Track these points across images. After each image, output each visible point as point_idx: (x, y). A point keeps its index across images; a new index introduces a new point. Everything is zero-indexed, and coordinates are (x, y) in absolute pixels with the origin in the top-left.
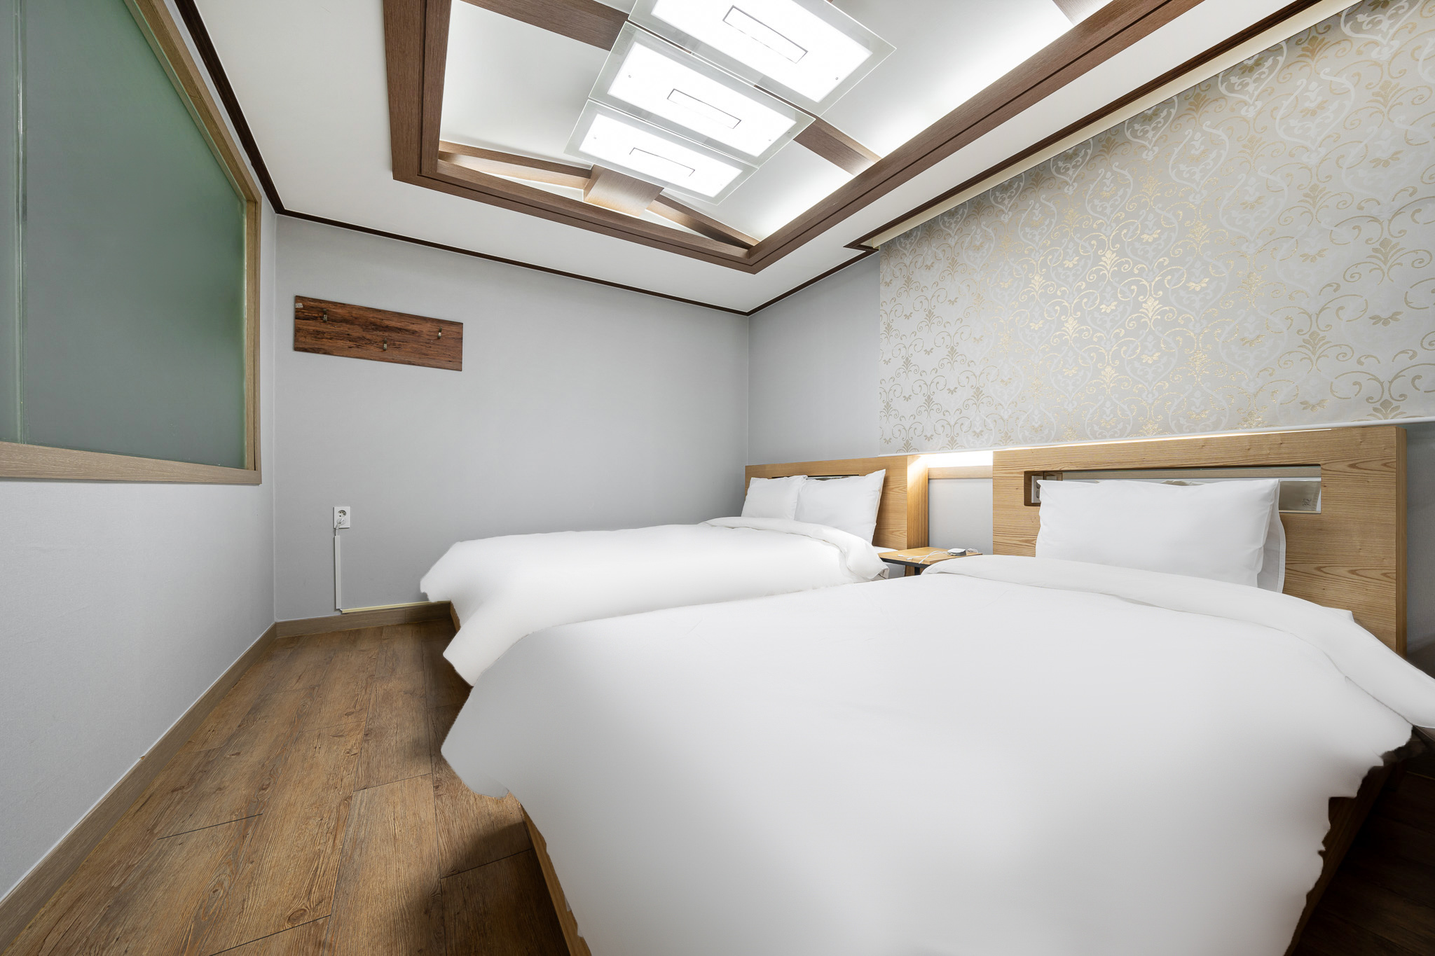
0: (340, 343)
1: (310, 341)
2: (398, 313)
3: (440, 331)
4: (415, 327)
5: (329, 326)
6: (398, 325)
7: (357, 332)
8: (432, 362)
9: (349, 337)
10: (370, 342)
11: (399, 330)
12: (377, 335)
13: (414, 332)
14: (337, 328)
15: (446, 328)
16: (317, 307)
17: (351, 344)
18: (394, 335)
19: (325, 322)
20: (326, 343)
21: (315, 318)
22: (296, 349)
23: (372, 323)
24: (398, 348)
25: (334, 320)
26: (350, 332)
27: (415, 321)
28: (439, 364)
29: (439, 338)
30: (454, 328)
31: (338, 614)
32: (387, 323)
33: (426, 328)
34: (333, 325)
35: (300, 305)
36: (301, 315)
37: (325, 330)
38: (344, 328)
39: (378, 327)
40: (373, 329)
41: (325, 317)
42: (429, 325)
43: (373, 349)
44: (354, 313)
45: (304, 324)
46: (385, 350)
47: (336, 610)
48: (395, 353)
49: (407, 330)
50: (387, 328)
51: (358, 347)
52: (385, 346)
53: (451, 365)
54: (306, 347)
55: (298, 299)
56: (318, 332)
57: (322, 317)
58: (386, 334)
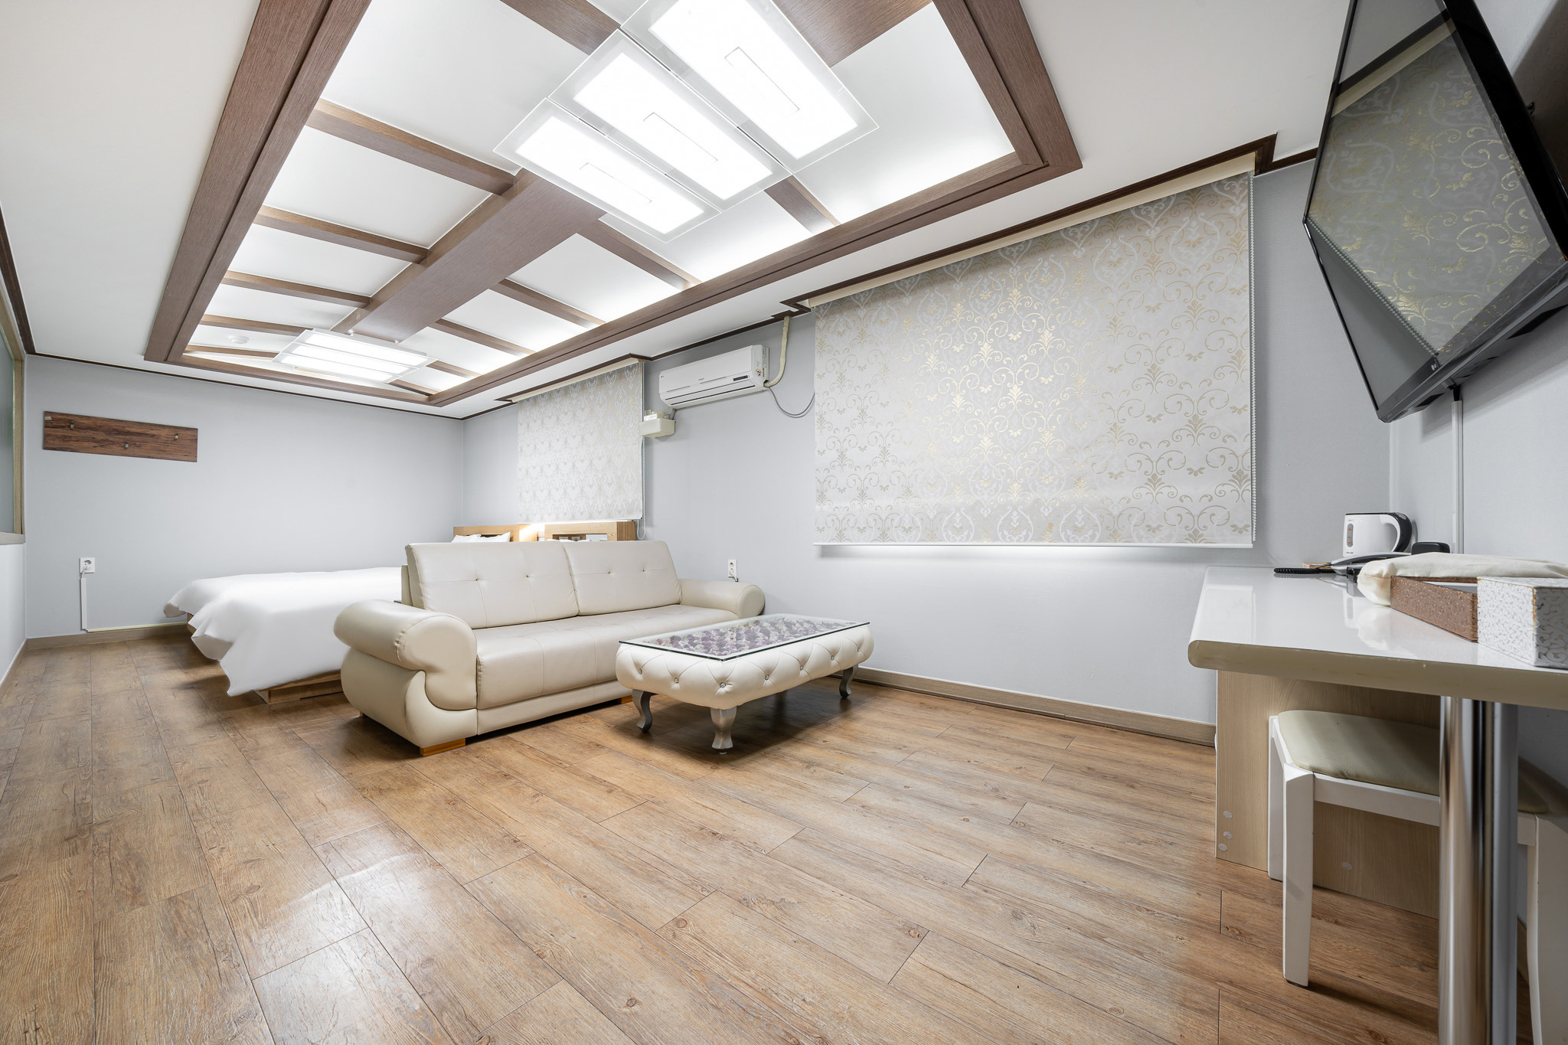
0: (86, 444)
1: (57, 443)
2: (139, 423)
3: (177, 435)
4: (154, 432)
5: (76, 432)
6: (139, 431)
7: (100, 436)
8: (170, 456)
9: (94, 440)
10: (113, 443)
11: (140, 434)
12: (120, 438)
13: (153, 436)
14: (82, 434)
15: (183, 432)
16: (65, 419)
17: (95, 444)
18: (135, 438)
19: (72, 429)
20: (74, 445)
21: (63, 427)
22: (45, 448)
23: (114, 430)
24: (139, 446)
25: (79, 428)
26: (94, 436)
27: (153, 428)
28: (175, 458)
29: (175, 440)
30: (189, 433)
31: (84, 632)
32: (128, 429)
33: (163, 433)
34: (78, 431)
35: (49, 418)
36: (49, 425)
37: (72, 435)
38: (90, 433)
39: (119, 432)
40: (116, 434)
41: (72, 426)
42: (166, 430)
43: (115, 448)
44: (98, 423)
45: (50, 431)
46: (126, 448)
47: (82, 629)
48: (136, 451)
49: (147, 435)
50: (129, 433)
51: (102, 446)
52: (127, 446)
53: (186, 458)
54: (55, 447)
55: (46, 413)
56: (66, 437)
57: (69, 427)
58: (128, 437)
